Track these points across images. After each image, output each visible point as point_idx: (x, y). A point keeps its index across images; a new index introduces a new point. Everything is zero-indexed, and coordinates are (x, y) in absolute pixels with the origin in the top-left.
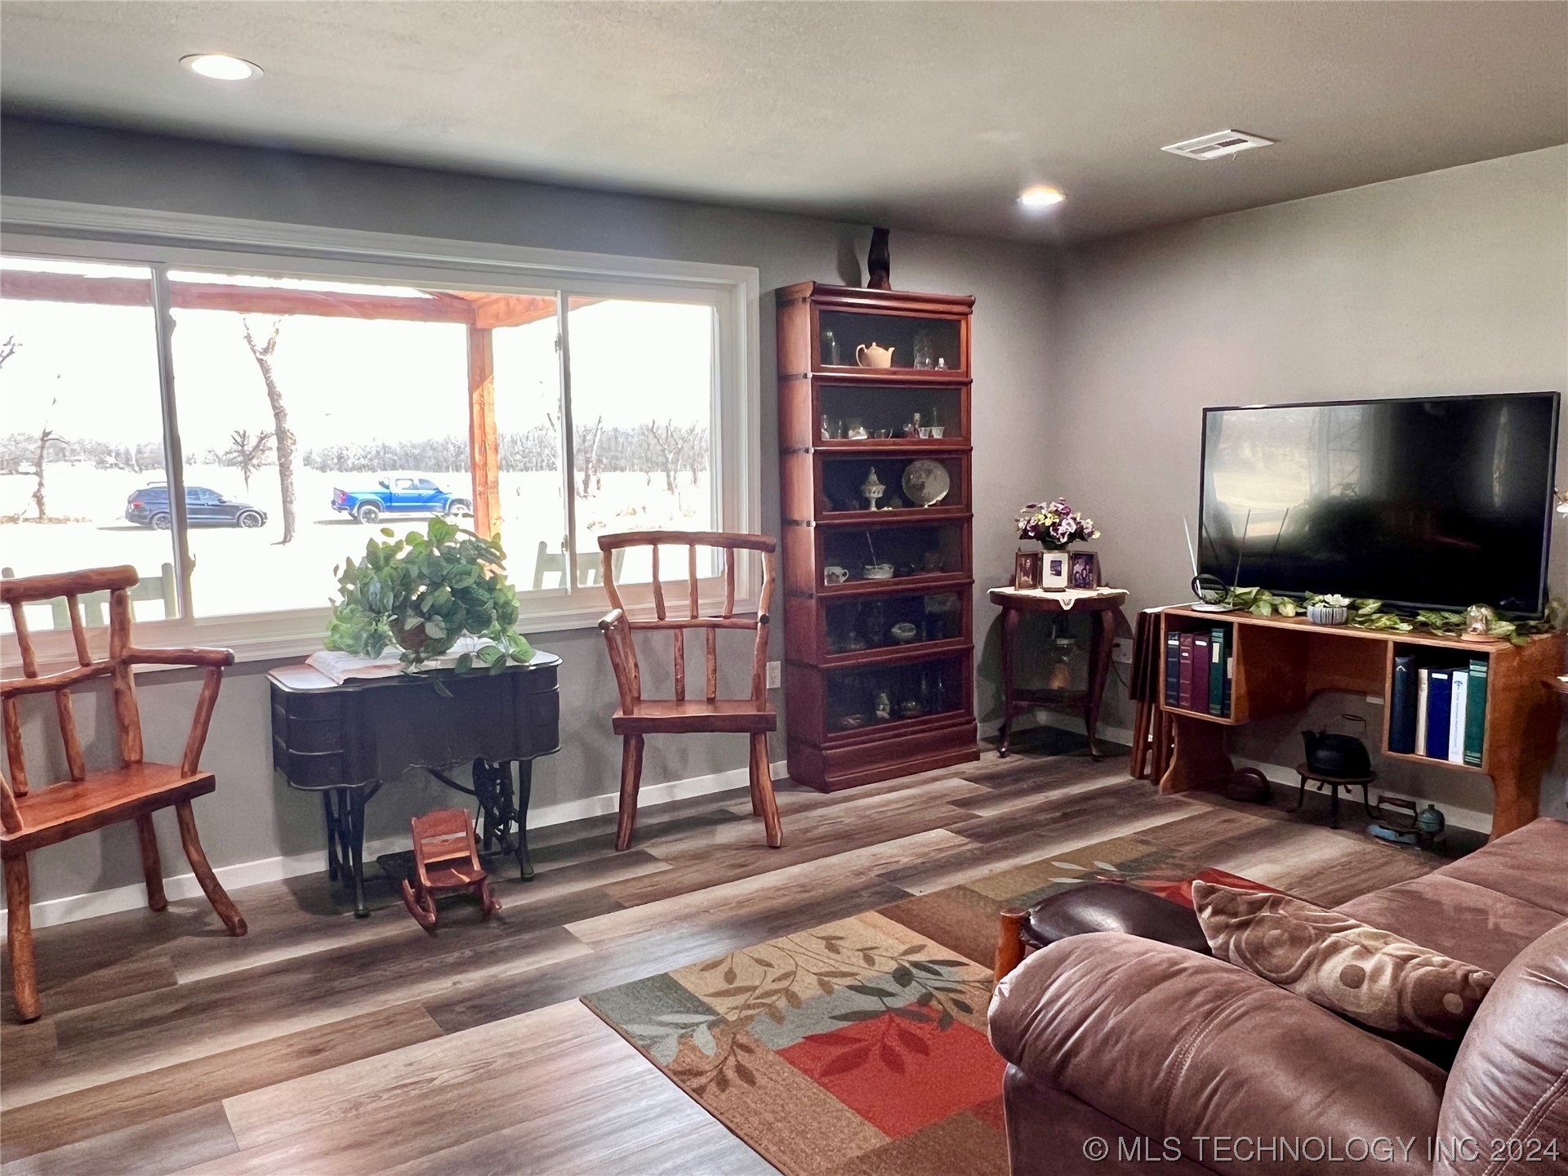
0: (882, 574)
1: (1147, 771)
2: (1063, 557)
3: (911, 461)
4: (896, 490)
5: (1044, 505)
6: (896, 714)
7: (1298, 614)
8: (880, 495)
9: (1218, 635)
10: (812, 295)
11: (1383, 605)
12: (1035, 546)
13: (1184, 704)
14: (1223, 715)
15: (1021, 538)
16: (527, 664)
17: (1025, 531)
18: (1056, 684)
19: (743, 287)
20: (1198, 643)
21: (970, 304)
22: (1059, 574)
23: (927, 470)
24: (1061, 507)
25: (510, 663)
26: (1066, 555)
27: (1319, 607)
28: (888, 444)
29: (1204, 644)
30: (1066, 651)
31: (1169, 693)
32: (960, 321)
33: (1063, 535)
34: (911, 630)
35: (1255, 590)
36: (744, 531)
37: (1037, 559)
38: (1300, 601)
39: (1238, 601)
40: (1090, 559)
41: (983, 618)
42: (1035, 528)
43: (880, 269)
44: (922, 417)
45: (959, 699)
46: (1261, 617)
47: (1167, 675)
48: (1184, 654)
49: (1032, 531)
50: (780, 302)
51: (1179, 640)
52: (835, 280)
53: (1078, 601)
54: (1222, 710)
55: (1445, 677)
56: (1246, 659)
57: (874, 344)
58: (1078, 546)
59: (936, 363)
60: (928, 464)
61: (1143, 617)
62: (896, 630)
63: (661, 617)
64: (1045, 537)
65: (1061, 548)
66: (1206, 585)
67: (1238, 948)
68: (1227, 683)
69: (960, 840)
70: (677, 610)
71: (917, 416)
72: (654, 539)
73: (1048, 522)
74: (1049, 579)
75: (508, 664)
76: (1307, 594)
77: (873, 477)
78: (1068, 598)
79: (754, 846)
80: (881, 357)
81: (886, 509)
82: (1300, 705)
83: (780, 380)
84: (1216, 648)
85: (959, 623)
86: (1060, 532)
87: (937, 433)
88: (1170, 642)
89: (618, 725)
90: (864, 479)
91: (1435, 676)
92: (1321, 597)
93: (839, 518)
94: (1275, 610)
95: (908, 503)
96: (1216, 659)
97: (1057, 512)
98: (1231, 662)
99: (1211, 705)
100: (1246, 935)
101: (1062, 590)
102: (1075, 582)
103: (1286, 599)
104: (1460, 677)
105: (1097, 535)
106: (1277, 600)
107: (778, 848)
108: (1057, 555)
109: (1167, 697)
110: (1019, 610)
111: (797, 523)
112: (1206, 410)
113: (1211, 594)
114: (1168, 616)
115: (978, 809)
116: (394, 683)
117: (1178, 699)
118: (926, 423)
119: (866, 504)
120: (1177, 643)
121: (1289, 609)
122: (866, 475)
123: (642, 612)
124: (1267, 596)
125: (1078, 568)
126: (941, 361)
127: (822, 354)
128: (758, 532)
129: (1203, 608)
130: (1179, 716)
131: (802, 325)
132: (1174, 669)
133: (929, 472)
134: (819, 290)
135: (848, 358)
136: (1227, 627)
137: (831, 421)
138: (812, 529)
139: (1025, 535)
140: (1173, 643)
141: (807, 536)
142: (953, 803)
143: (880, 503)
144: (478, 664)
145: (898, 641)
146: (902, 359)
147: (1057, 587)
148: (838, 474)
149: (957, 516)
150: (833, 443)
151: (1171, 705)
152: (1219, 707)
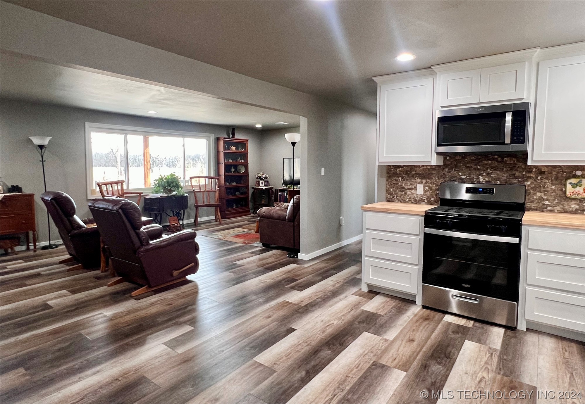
0: (234, 184)
2: (263, 181)
3: (238, 165)
4: (236, 170)
5: (260, 173)
6: (236, 207)
9: (286, 192)
10: (223, 139)
12: (259, 180)
16: (184, 195)
17: (257, 177)
18: (263, 202)
19: (212, 137)
21: (248, 140)
22: (263, 184)
25: (182, 195)
28: (235, 163)
29: (284, 192)
30: (264, 197)
31: (279, 201)
32: (246, 143)
34: (239, 193)
35: (291, 185)
36: (212, 176)
37: (259, 182)
39: (288, 187)
40: (267, 182)
41: (251, 191)
42: (259, 177)
43: (233, 134)
45: (247, 205)
46: (291, 189)
47: (279, 199)
48: (281, 195)
50: (218, 140)
52: (226, 136)
53: (266, 188)
56: (289, 195)
57: (232, 146)
58: (266, 180)
59: (242, 149)
60: (241, 166)
61: (276, 190)
62: (236, 193)
63: (200, 190)
66: (284, 184)
68: (287, 199)
69: (248, 222)
70: (203, 189)
71: (239, 158)
72: (199, 177)
73: (261, 176)
74: (261, 185)
77: (233, 168)
78: (264, 188)
79: (218, 224)
80: (234, 148)
83: (218, 152)
85: (247, 193)
86: (263, 177)
87: (243, 161)
89: (195, 206)
93: (227, 174)
95: (238, 172)
96: (285, 195)
97: (262, 174)
98: (287, 195)
100: (278, 205)
102: (265, 186)
105: (269, 178)
107: (222, 224)
110: (256, 190)
111: (221, 175)
112: (284, 158)
113: (285, 186)
114: (279, 189)
116: (167, 197)
118: (241, 159)
119: (231, 172)
121: (295, 187)
122: (231, 167)
123: (197, 189)
125: (266, 183)
127: (225, 148)
128: (214, 176)
129: (285, 188)
131: (222, 143)
132: (280, 197)
134: (225, 138)
135: (229, 149)
136: (287, 190)
137: (226, 158)
140: (280, 193)
141: (223, 177)
142: (248, 219)
143: (234, 172)
144: (178, 195)
145: (236, 195)
146: (237, 149)
147: (263, 186)
148: (228, 167)
149: (246, 175)
150: (227, 162)
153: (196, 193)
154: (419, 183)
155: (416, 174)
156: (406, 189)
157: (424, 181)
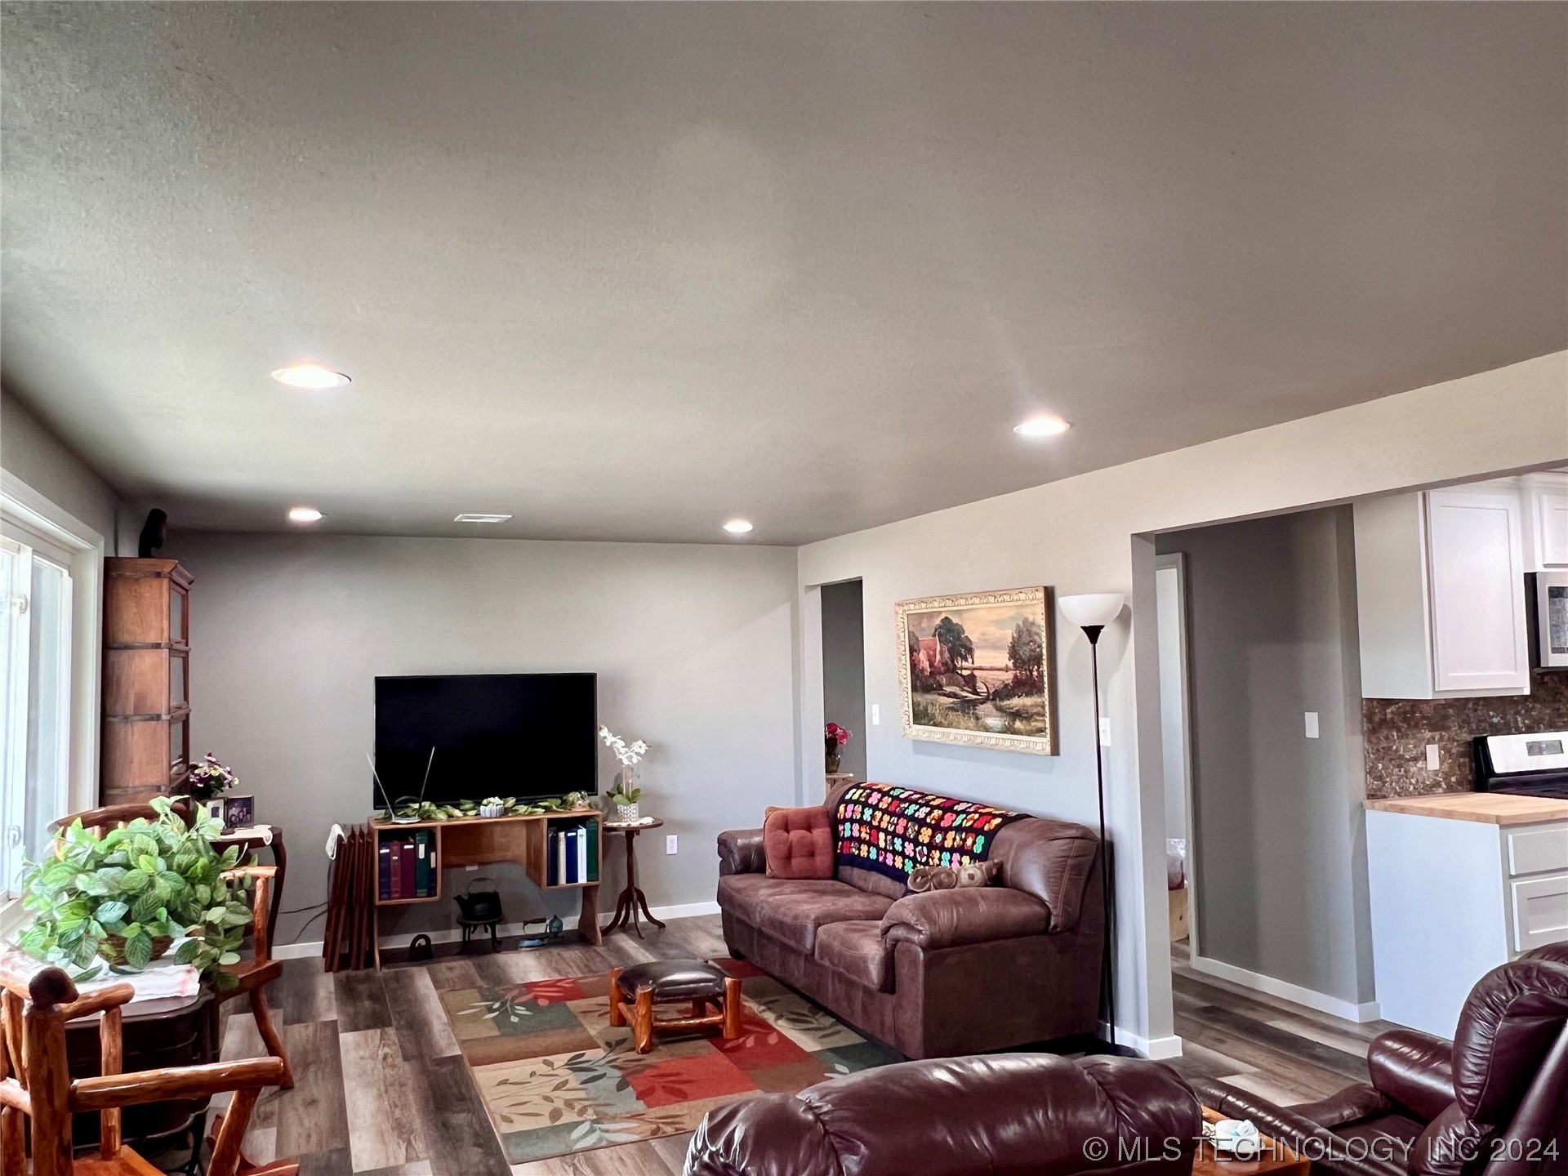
7: (473, 814)
9: (423, 838)
10: (170, 571)
11: (516, 801)
13: (396, 895)
14: (429, 896)
20: (406, 847)
24: (214, 759)
26: (221, 801)
27: (491, 807)
29: (412, 847)
31: (382, 891)
38: (457, 806)
39: (419, 812)
40: (247, 802)
42: (204, 779)
46: (446, 820)
47: (380, 877)
48: (395, 858)
49: (200, 783)
50: (110, 572)
51: (390, 848)
54: (428, 892)
55: (574, 834)
68: (432, 871)
73: (216, 774)
83: (105, 649)
84: (421, 847)
88: (382, 851)
91: (569, 835)
92: (485, 801)
94: (449, 815)
96: (422, 855)
98: (433, 855)
99: (418, 891)
102: (230, 824)
104: (582, 832)
105: (237, 781)
106: (441, 808)
109: (380, 894)
114: (381, 831)
117: (389, 893)
120: (388, 850)
121: (457, 813)
124: (435, 806)
130: (384, 908)
131: (151, 598)
136: (423, 831)
140: (385, 851)
151: (386, 899)
152: (425, 890)
154: (1429, 742)
155: (1423, 718)
156: (1409, 760)
157: (1437, 735)
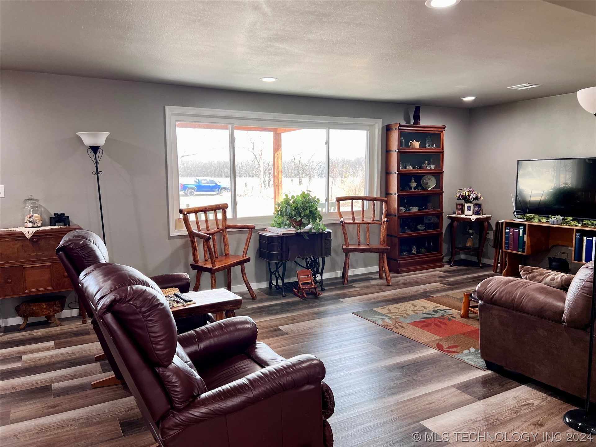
0: (415, 209)
1: (498, 271)
3: (424, 176)
4: (419, 185)
5: (465, 189)
6: (418, 253)
7: (547, 222)
8: (415, 186)
9: (522, 228)
10: (398, 127)
11: (573, 219)
12: (462, 202)
13: (511, 249)
14: (523, 252)
15: (458, 199)
16: (325, 231)
17: (459, 197)
18: (468, 245)
19: (377, 125)
20: (515, 230)
21: (444, 128)
22: (470, 210)
23: (429, 178)
24: (471, 190)
25: (321, 231)
26: (472, 204)
27: (553, 219)
28: (418, 171)
29: (517, 231)
30: (472, 234)
31: (506, 245)
32: (441, 133)
33: (471, 198)
34: (423, 227)
35: (533, 215)
36: (375, 196)
37: (463, 206)
38: (548, 218)
39: (527, 218)
40: (480, 206)
41: (445, 223)
42: (462, 196)
43: (417, 118)
44: (428, 162)
45: (437, 248)
46: (535, 222)
47: (505, 240)
48: (511, 234)
49: (461, 197)
50: (388, 129)
51: (509, 229)
52: (403, 122)
53: (477, 219)
54: (523, 250)
55: (591, 239)
56: (530, 235)
57: (415, 141)
58: (476, 202)
59: (433, 146)
60: (429, 176)
61: (498, 223)
62: (419, 227)
63: (354, 221)
64: (466, 199)
65: (471, 202)
66: (518, 213)
67: (529, 277)
68: (524, 242)
69: (443, 285)
70: (358, 219)
71: (426, 162)
72: (352, 199)
73: (467, 195)
74: (466, 212)
75: (320, 231)
76: (550, 216)
77: (413, 181)
78: (474, 218)
79: (383, 285)
80: (417, 144)
81: (417, 190)
82: (548, 250)
83: (386, 152)
84: (521, 232)
85: (438, 225)
86: (470, 197)
87: (433, 167)
88: (506, 230)
89: (344, 249)
90: (410, 181)
91: (588, 238)
92: (554, 216)
93: (404, 193)
94: (540, 221)
95: (423, 188)
96: (521, 235)
97: (469, 191)
98: (525, 235)
99: (519, 249)
100: (531, 275)
101: (471, 215)
102: (475, 213)
103: (543, 217)
104: (595, 239)
105: (482, 199)
106: (540, 218)
107: (390, 286)
108: (469, 205)
109: (505, 247)
110: (457, 221)
111: (391, 194)
112: (518, 161)
113: (520, 216)
114: (506, 222)
115: (448, 278)
116: (294, 235)
117: (508, 247)
118: (429, 164)
119: (411, 188)
120: (509, 230)
121: (544, 220)
123: (348, 219)
124: (537, 217)
125: (476, 209)
126: (434, 145)
127: (400, 144)
128: (379, 196)
129: (517, 220)
130: (509, 253)
131: (395, 136)
132: (507, 238)
133: (430, 179)
134: (400, 126)
135: (407, 145)
136: (524, 225)
137: (402, 164)
138: (396, 196)
139: (459, 198)
141: (395, 197)
142: (439, 277)
143: (415, 188)
144: (314, 231)
145: (419, 230)
146: (422, 145)
147: (469, 214)
148: (404, 180)
149: (439, 192)
150: (403, 171)
151: (506, 249)
152: (521, 249)
153: (346, 226)
